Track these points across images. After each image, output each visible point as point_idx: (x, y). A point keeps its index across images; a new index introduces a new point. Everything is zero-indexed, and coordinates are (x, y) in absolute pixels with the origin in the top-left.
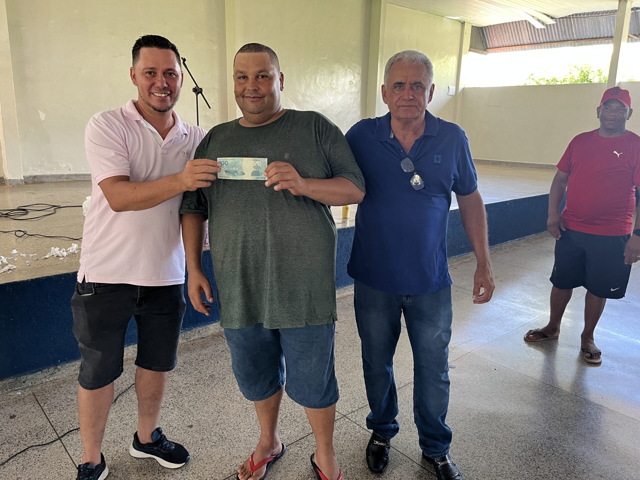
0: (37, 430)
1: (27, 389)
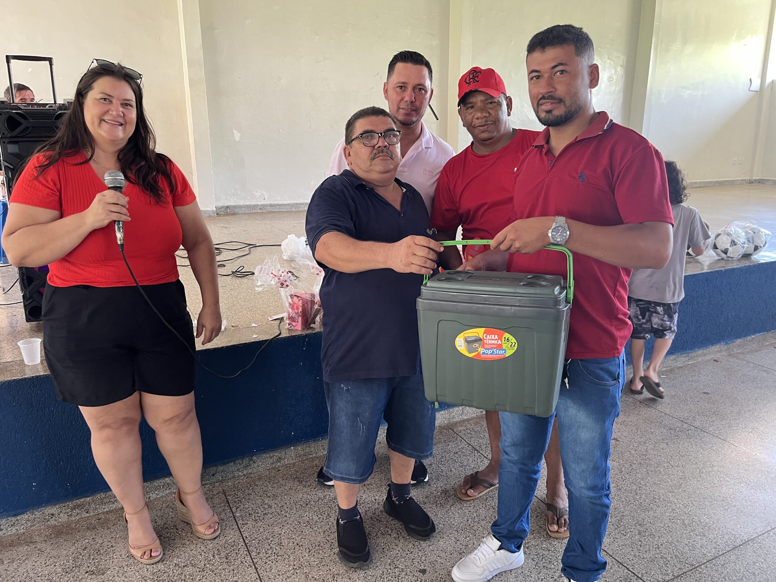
0: (228, 548)
1: (217, 484)
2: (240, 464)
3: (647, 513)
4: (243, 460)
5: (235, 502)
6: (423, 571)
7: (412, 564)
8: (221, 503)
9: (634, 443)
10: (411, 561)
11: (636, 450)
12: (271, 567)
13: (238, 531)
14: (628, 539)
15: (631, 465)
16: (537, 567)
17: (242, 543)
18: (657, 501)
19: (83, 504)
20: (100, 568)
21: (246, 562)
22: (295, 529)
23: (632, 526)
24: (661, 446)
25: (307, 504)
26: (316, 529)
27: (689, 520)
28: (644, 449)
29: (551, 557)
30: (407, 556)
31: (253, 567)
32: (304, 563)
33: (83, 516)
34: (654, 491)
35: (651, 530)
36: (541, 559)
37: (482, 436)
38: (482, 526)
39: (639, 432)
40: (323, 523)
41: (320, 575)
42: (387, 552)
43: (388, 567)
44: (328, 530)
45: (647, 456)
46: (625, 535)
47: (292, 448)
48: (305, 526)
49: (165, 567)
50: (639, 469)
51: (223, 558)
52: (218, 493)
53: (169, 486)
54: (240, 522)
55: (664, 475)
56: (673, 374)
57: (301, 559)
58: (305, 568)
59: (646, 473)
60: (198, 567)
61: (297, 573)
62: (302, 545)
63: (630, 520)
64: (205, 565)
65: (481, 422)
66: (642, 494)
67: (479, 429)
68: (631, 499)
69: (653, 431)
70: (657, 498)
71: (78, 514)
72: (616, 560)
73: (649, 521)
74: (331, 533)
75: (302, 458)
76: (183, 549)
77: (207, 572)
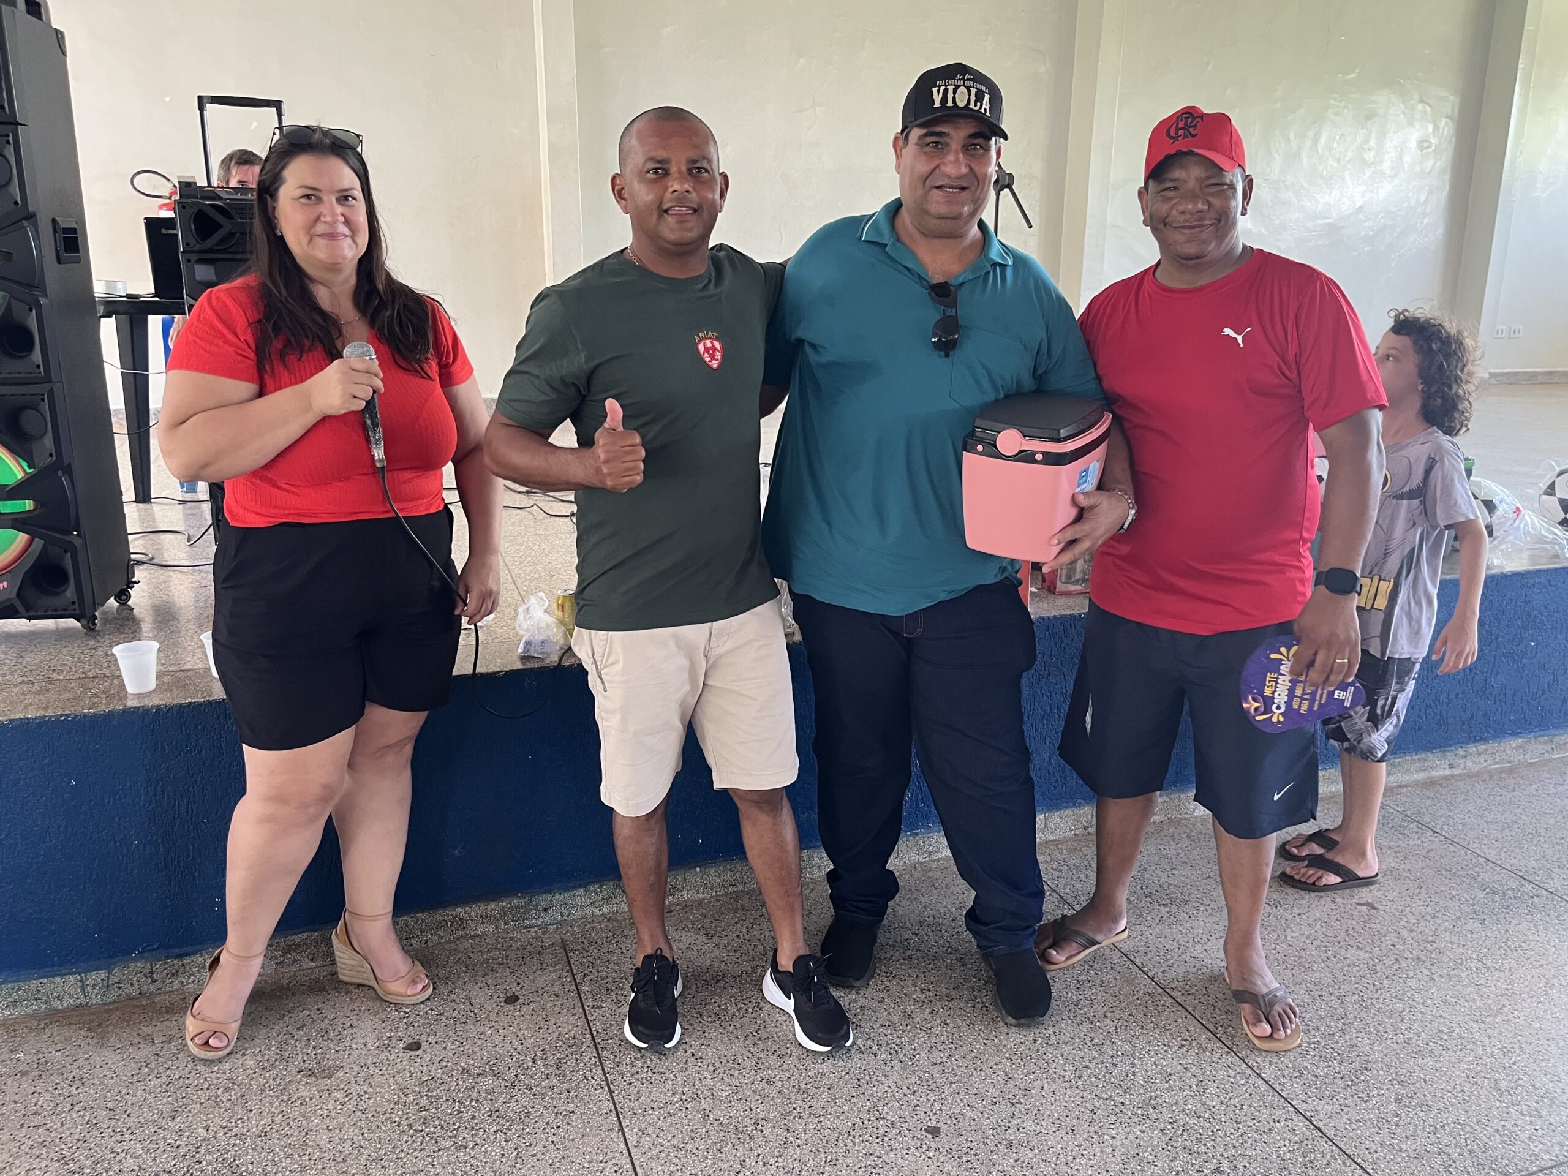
0: (561, 1049)
1: (551, 928)
2: (596, 892)
3: (1420, 1061)
4: (602, 886)
5: (582, 964)
6: (935, 1132)
8: (556, 964)
9: (1410, 916)
10: (911, 1108)
11: (1412, 931)
12: (638, 1092)
13: (583, 1019)
14: (1371, 1109)
15: (1397, 960)
16: (1170, 1148)
17: (589, 1043)
18: (1446, 1037)
19: (304, 943)
20: (325, 1066)
21: (592, 1078)
22: (691, 1025)
23: (1383, 1084)
24: (1469, 927)
25: (718, 981)
26: (731, 1029)
27: (1510, 1081)
28: (1430, 929)
29: (1201, 1131)
30: (906, 1099)
31: (606, 1088)
32: (702, 1092)
33: (304, 967)
34: (1441, 1016)
35: (1425, 1096)
36: (1180, 1132)
37: (1082, 876)
38: (1062, 1055)
39: (1423, 895)
40: (745, 1020)
41: (730, 1117)
42: (865, 1086)
43: (865, 1116)
44: (754, 1033)
45: (1435, 945)
46: (1366, 1102)
47: (698, 869)
48: (711, 1022)
49: (443, 1073)
50: (1415, 969)
51: (551, 1066)
52: (553, 944)
53: (462, 923)
54: (589, 1003)
55: (1467, 986)
56: (1513, 778)
57: (697, 1082)
58: (703, 1101)
59: (1428, 979)
60: (504, 1079)
61: (687, 1108)
62: (701, 1058)
63: (1381, 1072)
64: (516, 1076)
65: (1083, 849)
66: (1414, 1020)
67: (1077, 861)
68: (1389, 1028)
69: (1454, 893)
70: (1446, 1031)
71: (295, 961)
72: (1340, 1149)
73: (1422, 1076)
74: (760, 1039)
75: (716, 892)
76: (480, 1042)
77: (519, 1090)
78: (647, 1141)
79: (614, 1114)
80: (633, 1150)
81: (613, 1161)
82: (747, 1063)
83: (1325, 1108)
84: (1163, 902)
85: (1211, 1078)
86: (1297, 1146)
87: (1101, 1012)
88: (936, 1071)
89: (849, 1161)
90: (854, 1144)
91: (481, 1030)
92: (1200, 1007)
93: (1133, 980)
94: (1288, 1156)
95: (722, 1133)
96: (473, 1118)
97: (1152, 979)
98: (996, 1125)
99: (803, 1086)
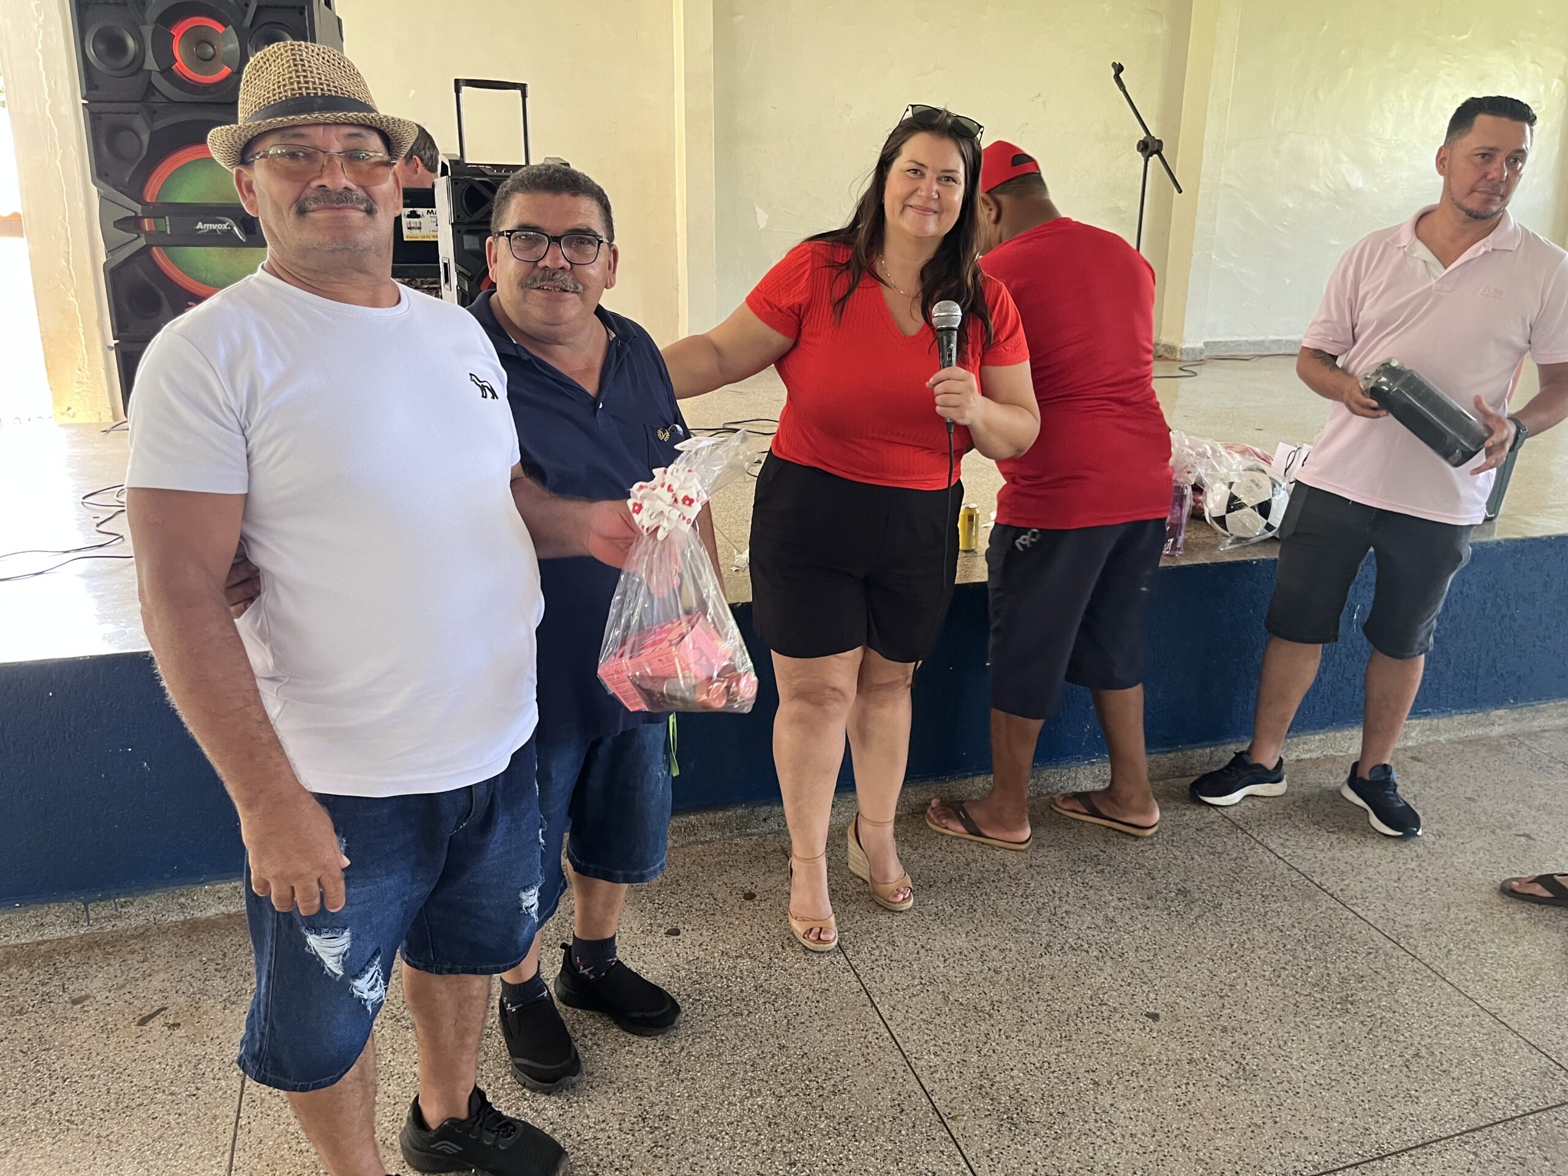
1: (771, 838)
6: (1155, 1017)
7: (1132, 1001)
10: (1129, 997)
16: (1371, 1036)
21: (838, 964)
25: (931, 886)
30: (1121, 988)
31: (852, 972)
32: (938, 978)
36: (1378, 1024)
38: (1259, 958)
40: (964, 919)
42: (1083, 977)
43: (1089, 1002)
49: (706, 954)
52: (774, 851)
53: (694, 830)
57: (932, 970)
58: (941, 985)
60: (760, 961)
61: (928, 991)
62: (930, 950)
74: (980, 936)
76: (731, 931)
77: (776, 970)
78: (899, 1016)
79: (864, 993)
80: (888, 1022)
81: (873, 1030)
82: (972, 955)
83: (1508, 1007)
84: (1330, 830)
85: (1400, 980)
86: (1487, 1037)
87: (1289, 923)
88: (1146, 967)
89: (1082, 1037)
90: (1084, 1024)
91: (729, 920)
92: (1381, 921)
93: (1314, 896)
94: (1479, 1045)
95: (963, 1012)
96: (742, 991)
97: (1332, 895)
98: (1209, 1014)
99: (1027, 976)
